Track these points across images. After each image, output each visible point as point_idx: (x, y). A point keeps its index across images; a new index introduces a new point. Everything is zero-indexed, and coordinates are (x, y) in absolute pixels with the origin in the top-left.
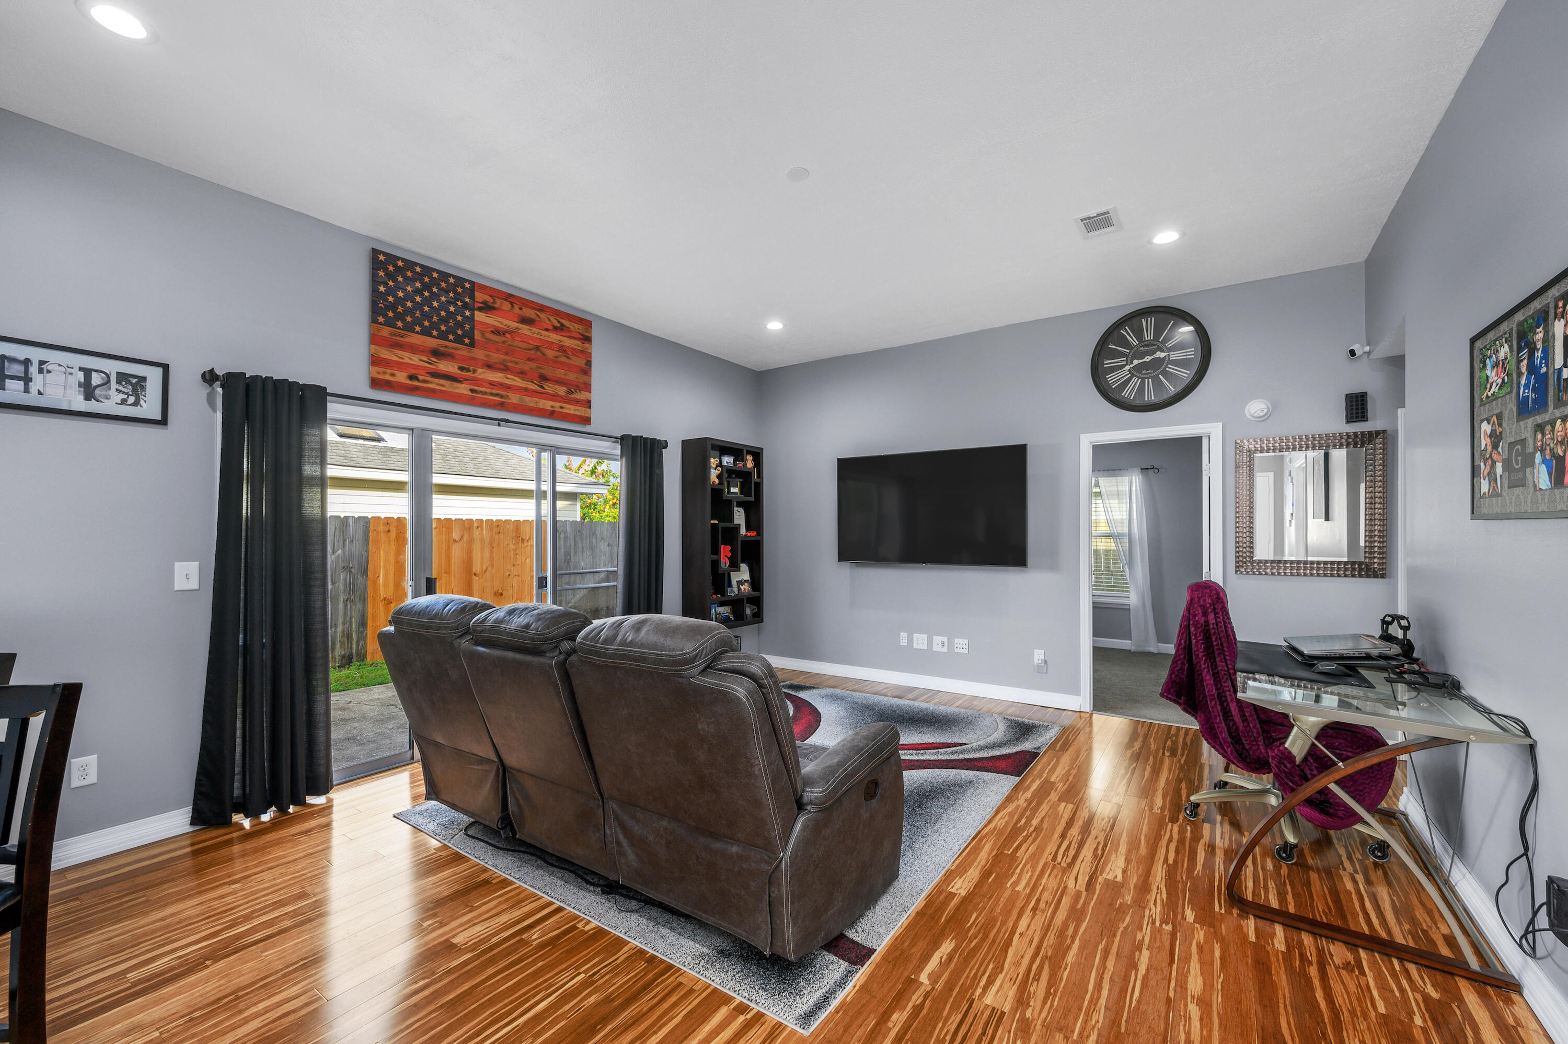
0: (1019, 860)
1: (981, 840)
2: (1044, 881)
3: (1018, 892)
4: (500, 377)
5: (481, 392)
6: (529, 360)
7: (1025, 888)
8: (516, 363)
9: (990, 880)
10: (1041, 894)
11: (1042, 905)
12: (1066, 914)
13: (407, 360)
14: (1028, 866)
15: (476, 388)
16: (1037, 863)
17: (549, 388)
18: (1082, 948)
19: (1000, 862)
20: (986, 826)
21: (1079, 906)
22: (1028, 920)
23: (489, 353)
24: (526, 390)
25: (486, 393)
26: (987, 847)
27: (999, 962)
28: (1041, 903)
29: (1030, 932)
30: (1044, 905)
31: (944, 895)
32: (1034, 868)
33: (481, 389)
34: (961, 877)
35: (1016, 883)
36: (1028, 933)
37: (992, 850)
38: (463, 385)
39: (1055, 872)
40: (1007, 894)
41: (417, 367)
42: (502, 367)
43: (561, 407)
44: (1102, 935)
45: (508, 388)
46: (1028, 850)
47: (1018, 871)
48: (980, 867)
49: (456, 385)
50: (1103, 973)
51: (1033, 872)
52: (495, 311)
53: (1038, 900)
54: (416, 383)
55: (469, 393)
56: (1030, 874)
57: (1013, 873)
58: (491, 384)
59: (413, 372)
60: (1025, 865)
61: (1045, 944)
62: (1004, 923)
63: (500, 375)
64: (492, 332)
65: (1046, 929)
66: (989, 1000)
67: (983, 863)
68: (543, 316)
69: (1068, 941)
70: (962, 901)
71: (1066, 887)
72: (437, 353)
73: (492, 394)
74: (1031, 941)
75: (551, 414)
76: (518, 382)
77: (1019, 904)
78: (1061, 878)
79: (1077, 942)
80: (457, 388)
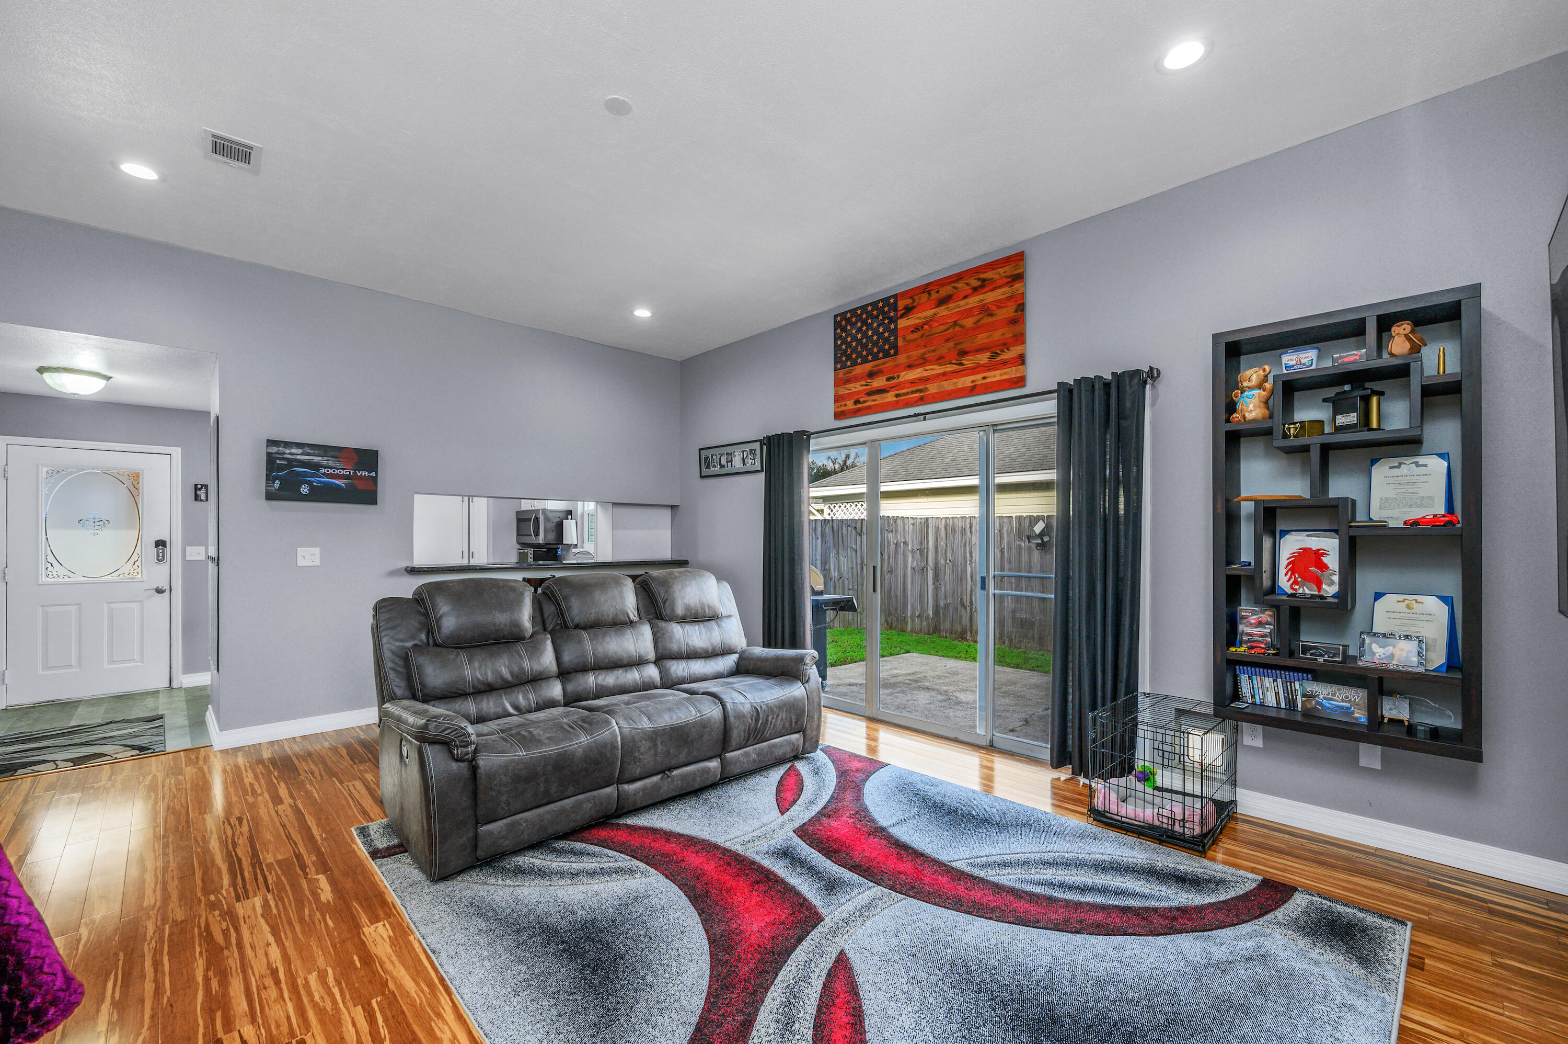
0: (350, 1004)
1: (431, 985)
2: (290, 1006)
3: (310, 972)
4: (919, 373)
5: (904, 394)
6: (947, 340)
7: (307, 982)
8: (934, 351)
9: (355, 958)
10: (281, 990)
11: (269, 982)
12: (232, 994)
13: (853, 390)
14: (329, 1006)
15: (900, 392)
16: (322, 1022)
17: (968, 362)
18: (192, 978)
19: (370, 982)
20: (455, 1007)
21: (219, 1014)
22: (272, 959)
23: (909, 354)
24: (944, 374)
25: (908, 393)
26: (409, 985)
27: (270, 918)
28: (272, 983)
29: (261, 953)
30: (266, 984)
31: (381, 914)
32: (320, 1011)
33: (904, 391)
34: (390, 937)
35: (322, 977)
36: (263, 950)
37: (400, 986)
38: (890, 394)
39: (285, 1029)
40: (321, 962)
41: (859, 392)
42: (922, 361)
43: (984, 378)
44: (171, 1006)
45: (926, 380)
46: (354, 1025)
47: (336, 991)
48: (385, 959)
49: (885, 395)
50: (156, 975)
51: (315, 1005)
52: (914, 310)
53: (277, 982)
54: (859, 406)
55: (895, 399)
56: (317, 998)
57: (339, 983)
58: (912, 383)
59: (856, 397)
60: (334, 1002)
61: (236, 955)
62: (296, 939)
63: (920, 370)
64: (913, 331)
65: (244, 967)
66: (257, 901)
67: (389, 966)
68: (960, 285)
69: (211, 974)
70: (358, 924)
71: (253, 1021)
72: (872, 375)
73: (913, 392)
74: (253, 947)
75: (973, 390)
76: (938, 369)
77: (297, 964)
78: (269, 1026)
79: (200, 979)
80: (884, 398)
